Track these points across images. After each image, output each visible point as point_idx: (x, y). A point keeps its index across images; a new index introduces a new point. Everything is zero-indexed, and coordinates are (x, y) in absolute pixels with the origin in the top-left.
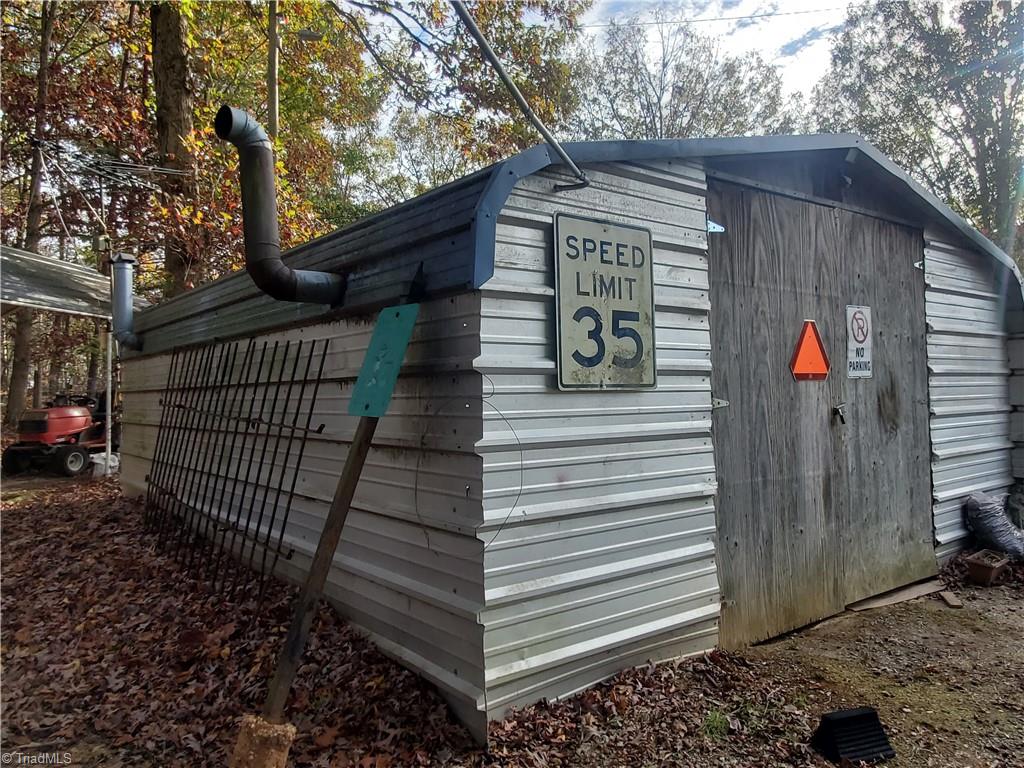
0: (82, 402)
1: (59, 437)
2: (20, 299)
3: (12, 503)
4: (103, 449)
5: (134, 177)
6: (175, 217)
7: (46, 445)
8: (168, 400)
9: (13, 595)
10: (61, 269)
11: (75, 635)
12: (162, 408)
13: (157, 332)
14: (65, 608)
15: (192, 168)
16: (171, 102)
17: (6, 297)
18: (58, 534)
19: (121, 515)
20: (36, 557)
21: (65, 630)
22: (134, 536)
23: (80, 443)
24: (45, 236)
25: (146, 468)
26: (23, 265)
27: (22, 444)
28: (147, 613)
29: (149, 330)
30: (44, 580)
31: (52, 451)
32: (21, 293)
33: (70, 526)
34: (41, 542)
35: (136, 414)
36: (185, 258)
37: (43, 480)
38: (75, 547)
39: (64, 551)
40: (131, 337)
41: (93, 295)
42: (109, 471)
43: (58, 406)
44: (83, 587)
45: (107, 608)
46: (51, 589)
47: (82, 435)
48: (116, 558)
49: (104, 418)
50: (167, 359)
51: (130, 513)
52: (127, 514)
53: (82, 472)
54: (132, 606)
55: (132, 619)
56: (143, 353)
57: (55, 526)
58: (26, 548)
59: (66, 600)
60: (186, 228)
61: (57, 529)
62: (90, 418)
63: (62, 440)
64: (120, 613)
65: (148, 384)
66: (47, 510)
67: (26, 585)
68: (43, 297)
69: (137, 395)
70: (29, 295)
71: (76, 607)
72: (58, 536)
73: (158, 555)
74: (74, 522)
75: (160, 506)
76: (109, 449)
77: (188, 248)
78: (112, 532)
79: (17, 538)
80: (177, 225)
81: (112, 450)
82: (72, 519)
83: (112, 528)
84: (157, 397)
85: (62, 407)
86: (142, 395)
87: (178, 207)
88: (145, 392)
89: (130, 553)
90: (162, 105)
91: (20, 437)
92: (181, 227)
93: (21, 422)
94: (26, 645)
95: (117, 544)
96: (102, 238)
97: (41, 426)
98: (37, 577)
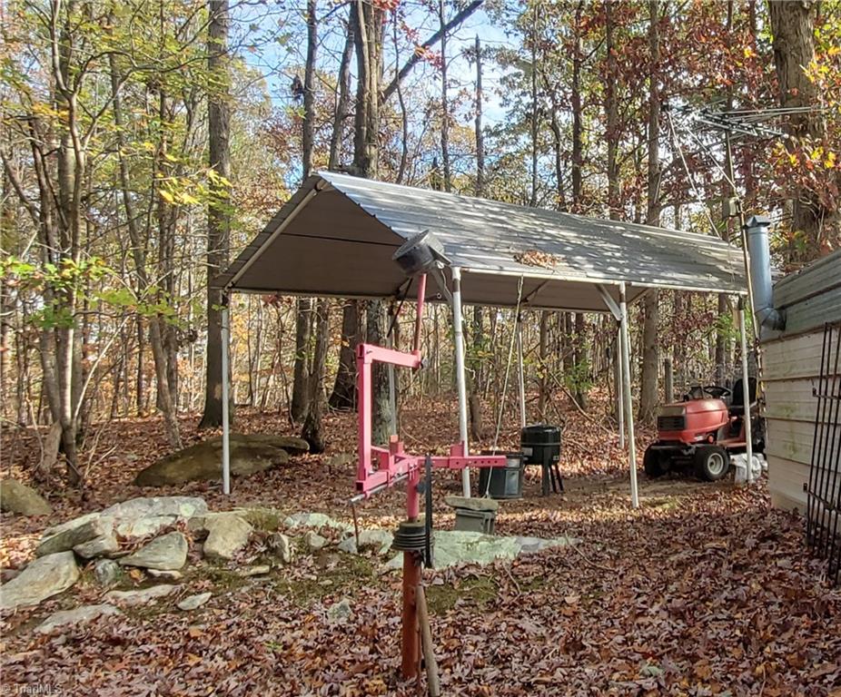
0: (717, 394)
1: (697, 435)
2: (656, 281)
3: (660, 510)
4: (743, 450)
5: (760, 125)
6: (805, 165)
7: (685, 444)
8: (823, 389)
9: (684, 619)
10: (685, 241)
11: (757, 678)
12: (816, 400)
13: (802, 305)
14: (739, 642)
15: (818, 101)
16: (788, 29)
17: (643, 279)
18: (716, 550)
19: (778, 532)
20: (698, 576)
21: (745, 669)
22: (798, 559)
23: (719, 443)
24: (665, 206)
25: (803, 476)
26: (653, 242)
27: (662, 443)
28: (831, 661)
29: (791, 304)
30: (711, 605)
31: (692, 451)
32: (655, 273)
33: (726, 541)
34: (701, 558)
35: (781, 408)
36: (817, 211)
37: (684, 485)
38: (736, 568)
39: (725, 572)
40: (773, 315)
41: (722, 267)
42: (752, 477)
43: (694, 399)
44: (754, 619)
45: (784, 649)
46: (720, 616)
47: (719, 433)
48: (784, 585)
49: (742, 412)
50: (818, 339)
51: (788, 530)
52: (784, 532)
53: (723, 477)
54: (813, 650)
55: (816, 666)
56: (786, 333)
57: (711, 540)
58: (687, 565)
59: (738, 632)
60: (818, 175)
61: (714, 545)
62: (727, 412)
63: (700, 438)
64: (801, 657)
65: (794, 371)
66: (698, 521)
67: (694, 609)
68: (675, 275)
69: (782, 384)
70: (662, 274)
71: (750, 643)
72: (716, 553)
73: (830, 587)
74: (728, 537)
75: (820, 522)
76: (750, 449)
77: (821, 199)
78: (772, 552)
79: (676, 552)
80: (806, 173)
81: (753, 451)
82: (725, 533)
83: (771, 547)
84: (807, 387)
85: (698, 399)
86: (787, 384)
87: (807, 152)
88: (793, 380)
89: (798, 580)
90: (779, 35)
91: (660, 435)
92: (811, 175)
93: (660, 419)
94: (708, 682)
95: (781, 568)
96: (732, 201)
97: (678, 422)
98: (704, 601)
